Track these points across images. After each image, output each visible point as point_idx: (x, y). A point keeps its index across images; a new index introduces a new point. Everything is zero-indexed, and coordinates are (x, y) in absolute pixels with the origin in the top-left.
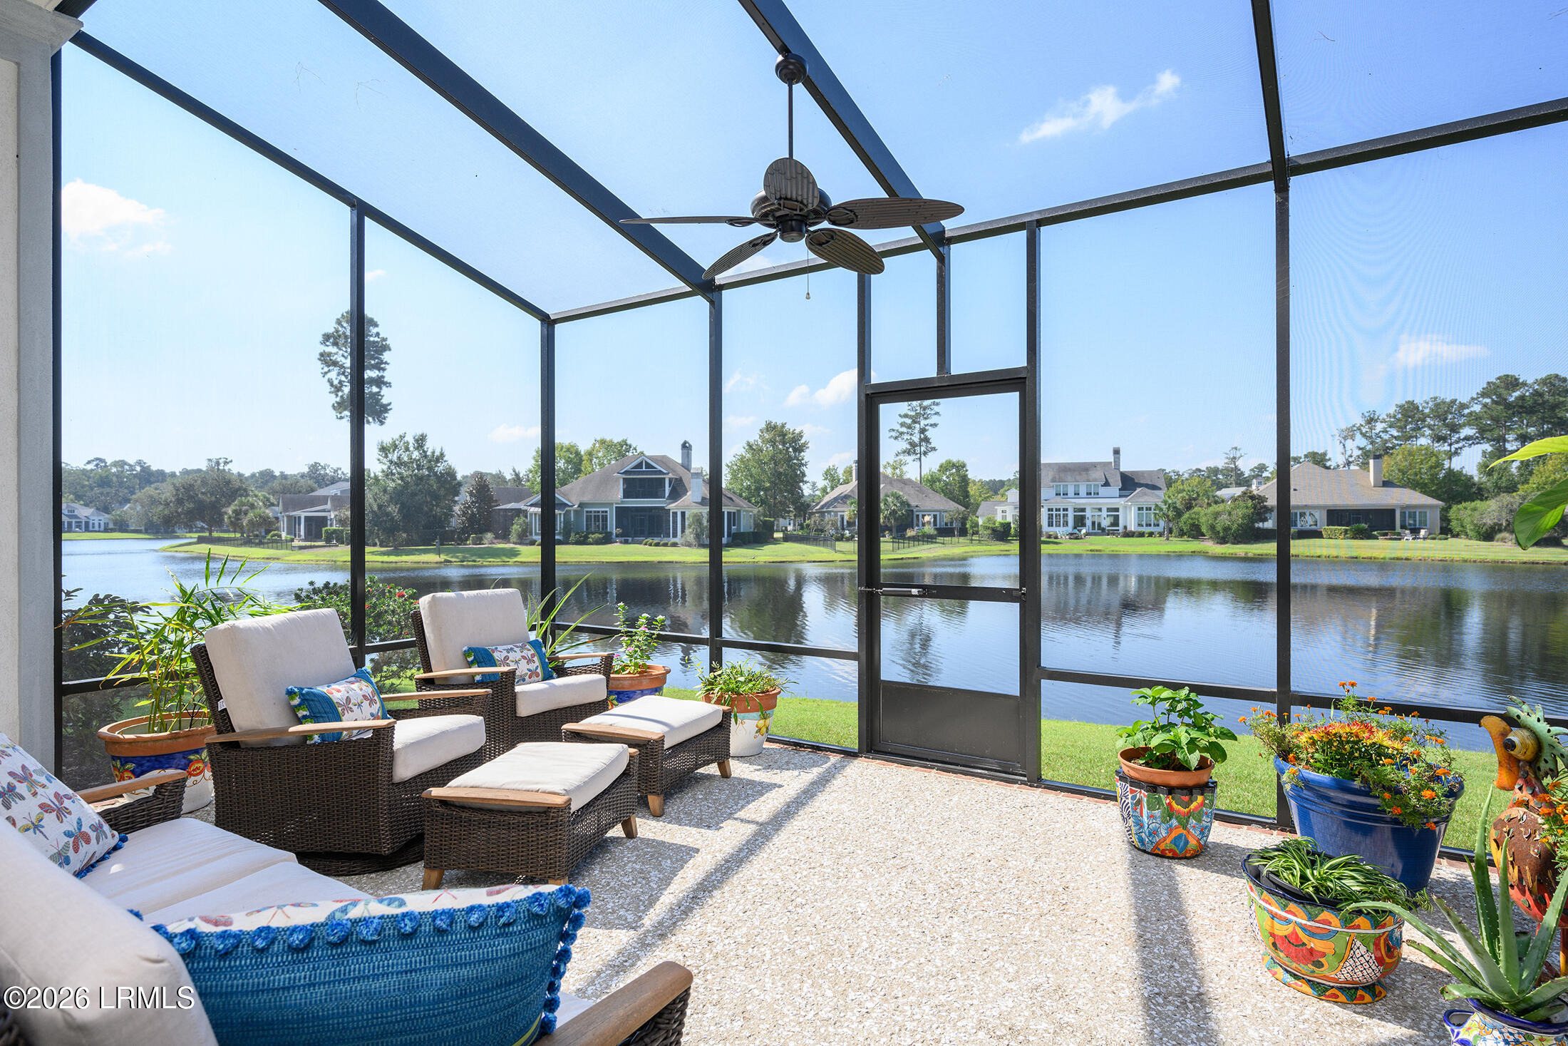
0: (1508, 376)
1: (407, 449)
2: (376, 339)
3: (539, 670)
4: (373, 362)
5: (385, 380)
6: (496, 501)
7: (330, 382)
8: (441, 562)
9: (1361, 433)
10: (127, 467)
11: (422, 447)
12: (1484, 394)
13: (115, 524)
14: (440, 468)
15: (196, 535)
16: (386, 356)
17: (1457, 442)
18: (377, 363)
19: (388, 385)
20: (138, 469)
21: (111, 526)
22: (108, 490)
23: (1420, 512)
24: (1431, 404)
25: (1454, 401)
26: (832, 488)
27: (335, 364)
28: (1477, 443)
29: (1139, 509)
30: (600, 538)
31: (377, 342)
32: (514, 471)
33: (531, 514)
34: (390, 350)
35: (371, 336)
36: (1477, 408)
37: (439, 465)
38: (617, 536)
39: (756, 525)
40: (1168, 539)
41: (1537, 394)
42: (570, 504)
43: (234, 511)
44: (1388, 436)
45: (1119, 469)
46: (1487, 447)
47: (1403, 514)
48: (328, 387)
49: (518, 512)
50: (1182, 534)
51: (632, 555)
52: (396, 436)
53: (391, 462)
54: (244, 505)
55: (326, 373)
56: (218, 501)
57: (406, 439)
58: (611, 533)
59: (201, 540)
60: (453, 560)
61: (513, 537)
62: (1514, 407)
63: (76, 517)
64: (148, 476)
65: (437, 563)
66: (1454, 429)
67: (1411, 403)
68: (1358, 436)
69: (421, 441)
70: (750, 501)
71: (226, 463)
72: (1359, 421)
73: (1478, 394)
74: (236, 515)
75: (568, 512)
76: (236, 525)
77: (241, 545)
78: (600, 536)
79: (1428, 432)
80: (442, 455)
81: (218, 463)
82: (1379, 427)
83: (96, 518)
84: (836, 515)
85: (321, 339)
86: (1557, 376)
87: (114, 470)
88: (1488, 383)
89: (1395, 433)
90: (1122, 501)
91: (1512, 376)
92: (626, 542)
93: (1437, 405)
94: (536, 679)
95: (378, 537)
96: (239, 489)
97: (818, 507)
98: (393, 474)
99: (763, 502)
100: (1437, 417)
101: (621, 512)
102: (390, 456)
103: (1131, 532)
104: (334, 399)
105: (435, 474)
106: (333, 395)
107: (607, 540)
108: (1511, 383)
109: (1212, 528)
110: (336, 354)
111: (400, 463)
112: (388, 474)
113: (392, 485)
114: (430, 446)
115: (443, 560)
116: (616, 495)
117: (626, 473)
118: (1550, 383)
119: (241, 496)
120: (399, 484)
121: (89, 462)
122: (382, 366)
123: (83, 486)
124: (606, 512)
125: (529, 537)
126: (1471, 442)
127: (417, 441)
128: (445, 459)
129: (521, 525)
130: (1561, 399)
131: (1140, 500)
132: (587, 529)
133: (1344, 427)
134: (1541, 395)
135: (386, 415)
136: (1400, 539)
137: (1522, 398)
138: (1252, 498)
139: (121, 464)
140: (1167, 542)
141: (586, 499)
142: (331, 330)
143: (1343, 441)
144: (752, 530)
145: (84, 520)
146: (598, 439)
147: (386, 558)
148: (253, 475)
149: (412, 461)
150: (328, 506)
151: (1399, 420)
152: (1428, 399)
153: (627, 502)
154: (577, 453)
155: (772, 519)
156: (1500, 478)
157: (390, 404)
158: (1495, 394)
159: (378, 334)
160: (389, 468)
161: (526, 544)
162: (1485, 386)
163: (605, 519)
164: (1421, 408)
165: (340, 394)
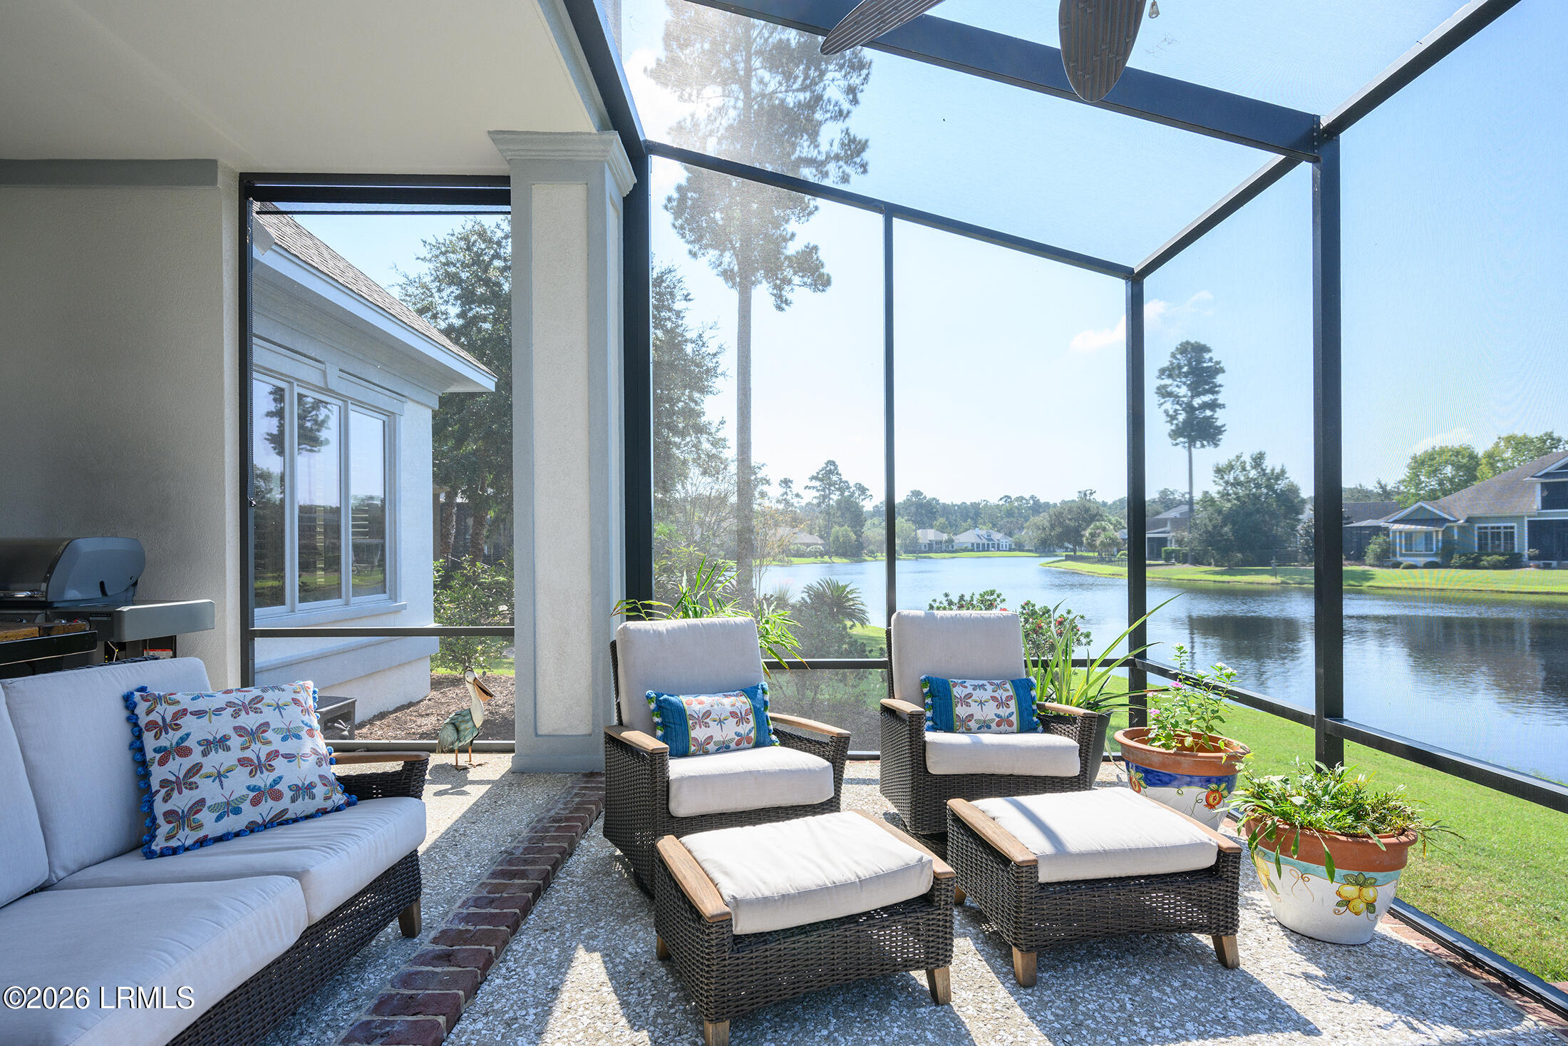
1: (1244, 469)
2: (1210, 364)
3: (1014, 718)
4: (1207, 387)
5: (1219, 402)
6: (1348, 518)
7: (1166, 412)
8: (1277, 584)
10: (1024, 501)
11: (1259, 465)
13: (1016, 545)
14: (1281, 485)
15: (1064, 554)
16: (1219, 379)
18: (1211, 387)
19: (1222, 406)
20: (1031, 502)
21: (1013, 547)
22: (1012, 519)
27: (1170, 394)
30: (1500, 561)
31: (1211, 367)
32: (1379, 483)
33: (1394, 532)
34: (1224, 372)
35: (1205, 362)
37: (1279, 482)
38: (1531, 558)
42: (1452, 519)
43: (1091, 534)
48: (1164, 418)
49: (1377, 530)
51: (1556, 585)
52: (1233, 457)
53: (1227, 483)
54: (1098, 528)
55: (1162, 404)
56: (1080, 526)
57: (1242, 459)
58: (1520, 555)
59: (1068, 558)
60: (1291, 582)
61: (1370, 558)
63: (992, 540)
64: (1037, 507)
65: (1273, 584)
69: (1258, 460)
71: (1091, 494)
74: (1092, 537)
75: (1449, 529)
76: (1092, 547)
77: (1096, 563)
78: (1501, 558)
80: (1283, 472)
81: (1085, 495)
83: (1004, 541)
85: (1157, 374)
87: (1016, 504)
92: (1547, 567)
94: (1009, 729)
95: (1214, 557)
96: (1095, 516)
98: (1228, 494)
101: (1538, 529)
102: (1226, 477)
104: (1170, 427)
105: (1275, 492)
106: (1169, 424)
107: (1513, 562)
110: (1171, 385)
111: (1237, 483)
112: (1225, 495)
113: (1229, 505)
114: (1268, 464)
115: (1279, 581)
116: (1532, 504)
117: (1547, 475)
119: (1098, 520)
120: (1235, 504)
121: (1001, 499)
122: (1217, 389)
123: (997, 517)
124: (1512, 528)
125: (1391, 559)
127: (1254, 460)
128: (1286, 476)
129: (1380, 544)
132: (1480, 547)
135: (1220, 437)
139: (1021, 499)
141: (1477, 512)
142: (1166, 364)
145: (996, 542)
146: (1504, 435)
147: (1219, 578)
148: (1114, 503)
149: (1249, 481)
150: (1168, 528)
153: (1545, 515)
154: (1472, 457)
157: (1224, 426)
159: (1211, 359)
160: (1225, 489)
161: (1388, 567)
163: (1510, 536)
165: (1175, 422)
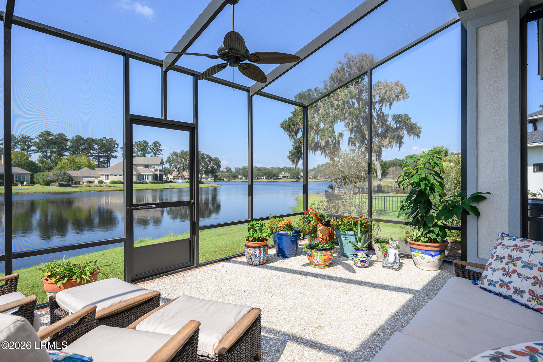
0: (48, 131)
12: (40, 136)
17: (30, 151)
25: (29, 137)
28: (37, 152)
36: (37, 140)
41: (56, 138)
46: (40, 154)
62: (50, 142)
66: (29, 147)
73: (38, 136)
79: (19, 147)
86: (62, 134)
88: (41, 133)
91: (49, 132)
93: (23, 137)
100: (23, 142)
108: (48, 134)
118: (60, 136)
126: (34, 152)
130: (63, 141)
134: (58, 139)
137: (52, 139)
156: (46, 165)
158: (44, 137)
162: (40, 134)
164: (16, 138)
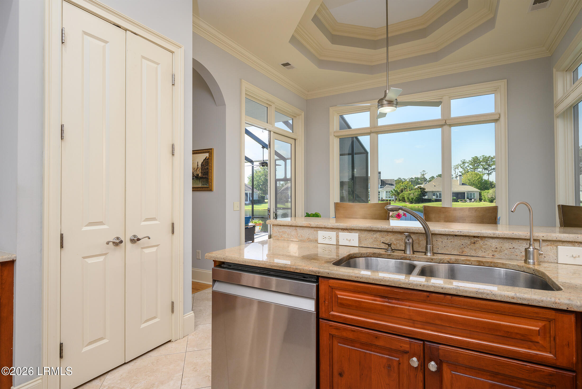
9: (461, 167)
23: (473, 193)
24: (482, 158)
26: (285, 184)
29: (386, 192)
39: (259, 197)
40: (395, 202)
44: (469, 168)
45: (380, 179)
47: (468, 194)
50: (400, 200)
67: (476, 157)
68: (460, 168)
70: (256, 189)
72: (460, 163)
82: (466, 165)
84: (286, 194)
89: (471, 167)
90: (381, 189)
97: (280, 191)
99: (261, 189)
103: (383, 200)
109: (408, 198)
131: (387, 189)
133: (455, 165)
136: (465, 202)
138: (421, 189)
140: (395, 203)
143: (455, 169)
144: (257, 199)
151: (472, 163)
152: (481, 156)
155: (264, 195)
